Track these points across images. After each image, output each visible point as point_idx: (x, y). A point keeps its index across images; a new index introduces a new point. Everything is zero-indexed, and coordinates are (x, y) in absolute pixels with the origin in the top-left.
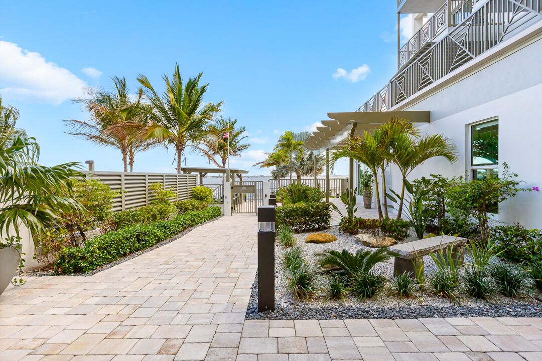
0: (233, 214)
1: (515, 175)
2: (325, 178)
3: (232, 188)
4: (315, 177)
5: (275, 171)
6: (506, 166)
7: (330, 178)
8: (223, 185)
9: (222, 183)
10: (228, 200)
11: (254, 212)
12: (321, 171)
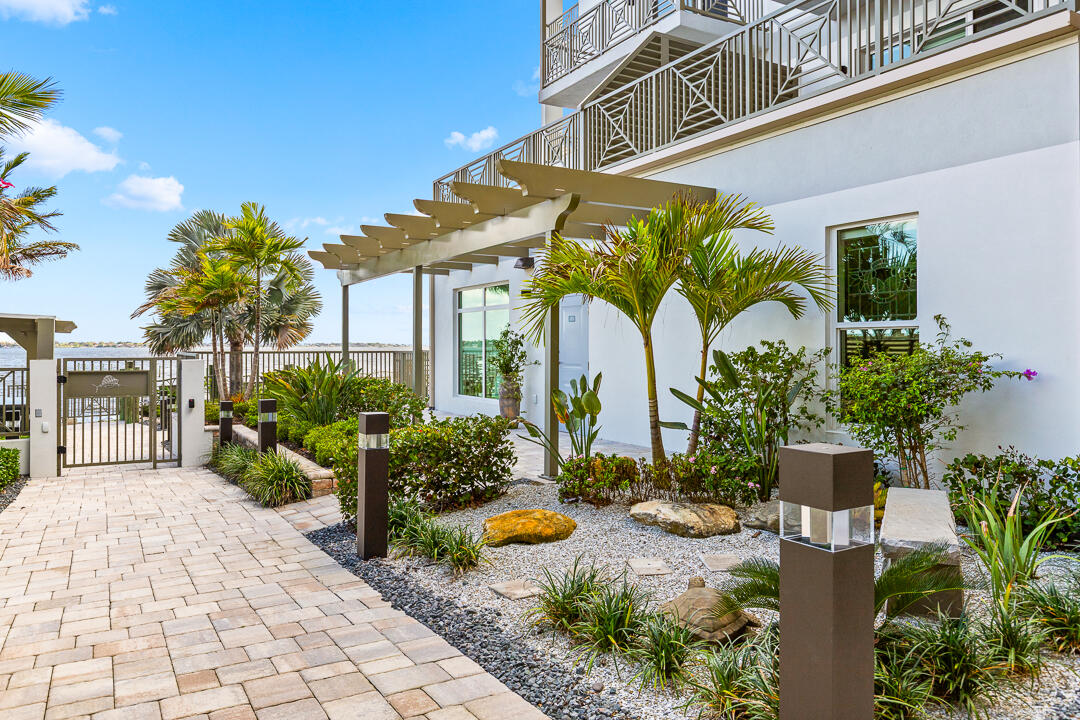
0: (64, 471)
1: (965, 343)
2: (340, 349)
3: (61, 380)
4: (257, 349)
5: (157, 326)
6: (941, 323)
7: (351, 349)
8: (28, 369)
9: (25, 366)
10: (46, 424)
11: (146, 455)
12: (304, 330)
